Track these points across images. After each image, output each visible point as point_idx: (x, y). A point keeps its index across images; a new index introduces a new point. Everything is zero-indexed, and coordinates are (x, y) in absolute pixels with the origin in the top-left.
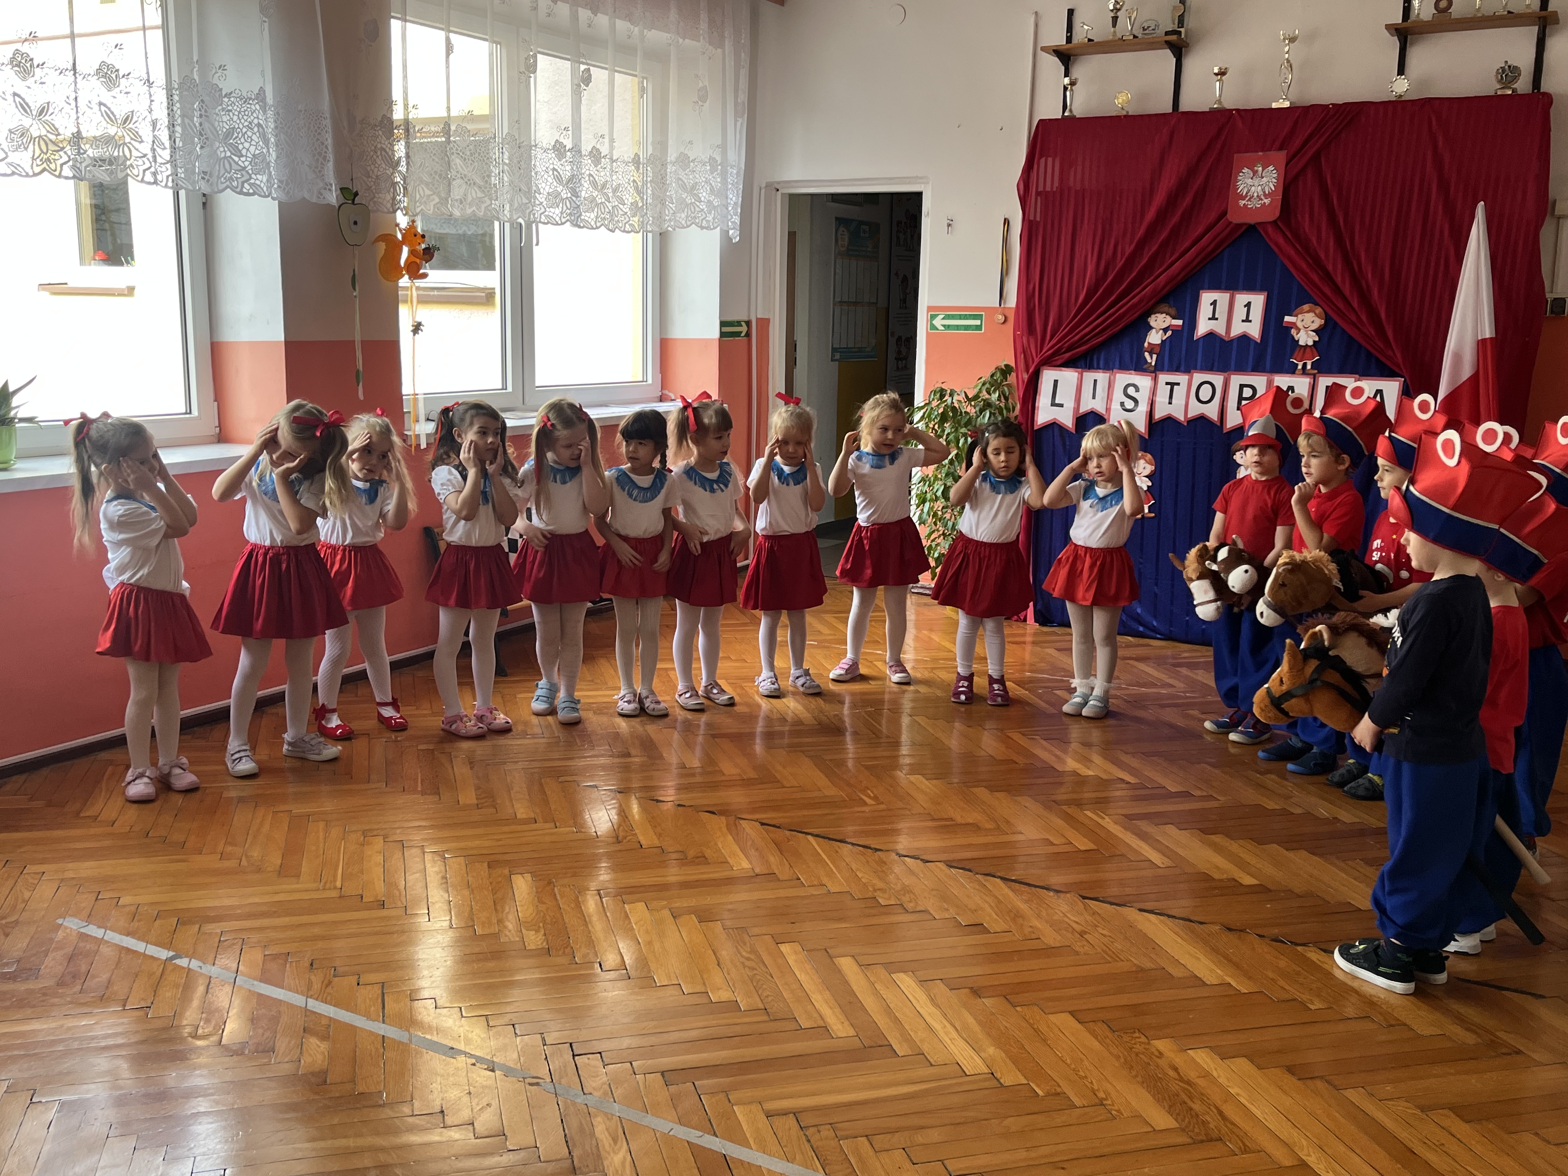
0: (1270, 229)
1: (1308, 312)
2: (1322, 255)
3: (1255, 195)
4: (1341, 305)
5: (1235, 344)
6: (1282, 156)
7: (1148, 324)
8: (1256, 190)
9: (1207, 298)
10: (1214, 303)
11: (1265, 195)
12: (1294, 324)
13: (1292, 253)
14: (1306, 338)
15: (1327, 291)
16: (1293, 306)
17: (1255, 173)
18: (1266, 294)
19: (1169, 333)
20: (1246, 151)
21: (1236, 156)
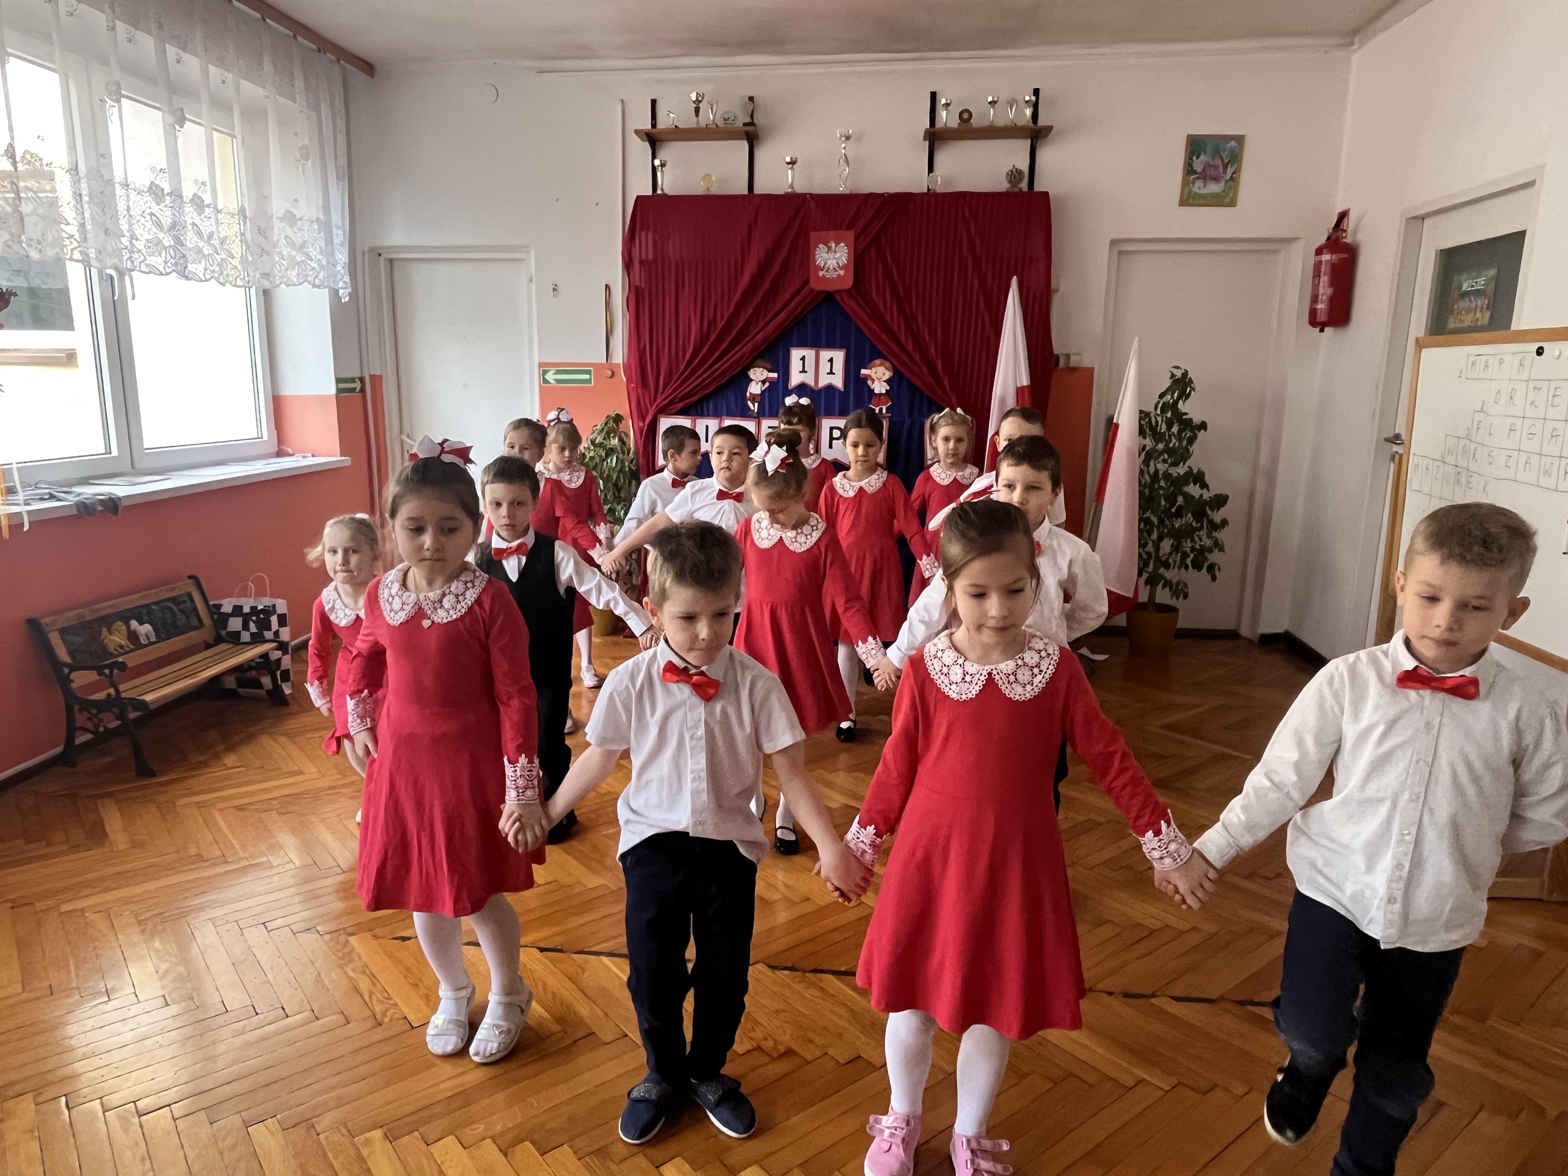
0: (845, 297)
1: (880, 365)
2: (888, 318)
3: (831, 267)
4: (906, 359)
5: (824, 394)
6: (850, 235)
7: (748, 376)
8: (831, 263)
9: (796, 354)
10: (803, 359)
11: (839, 267)
12: (868, 377)
13: (865, 316)
14: (880, 388)
15: (895, 348)
17: (829, 248)
18: (845, 350)
19: (767, 385)
20: (821, 229)
21: (812, 233)
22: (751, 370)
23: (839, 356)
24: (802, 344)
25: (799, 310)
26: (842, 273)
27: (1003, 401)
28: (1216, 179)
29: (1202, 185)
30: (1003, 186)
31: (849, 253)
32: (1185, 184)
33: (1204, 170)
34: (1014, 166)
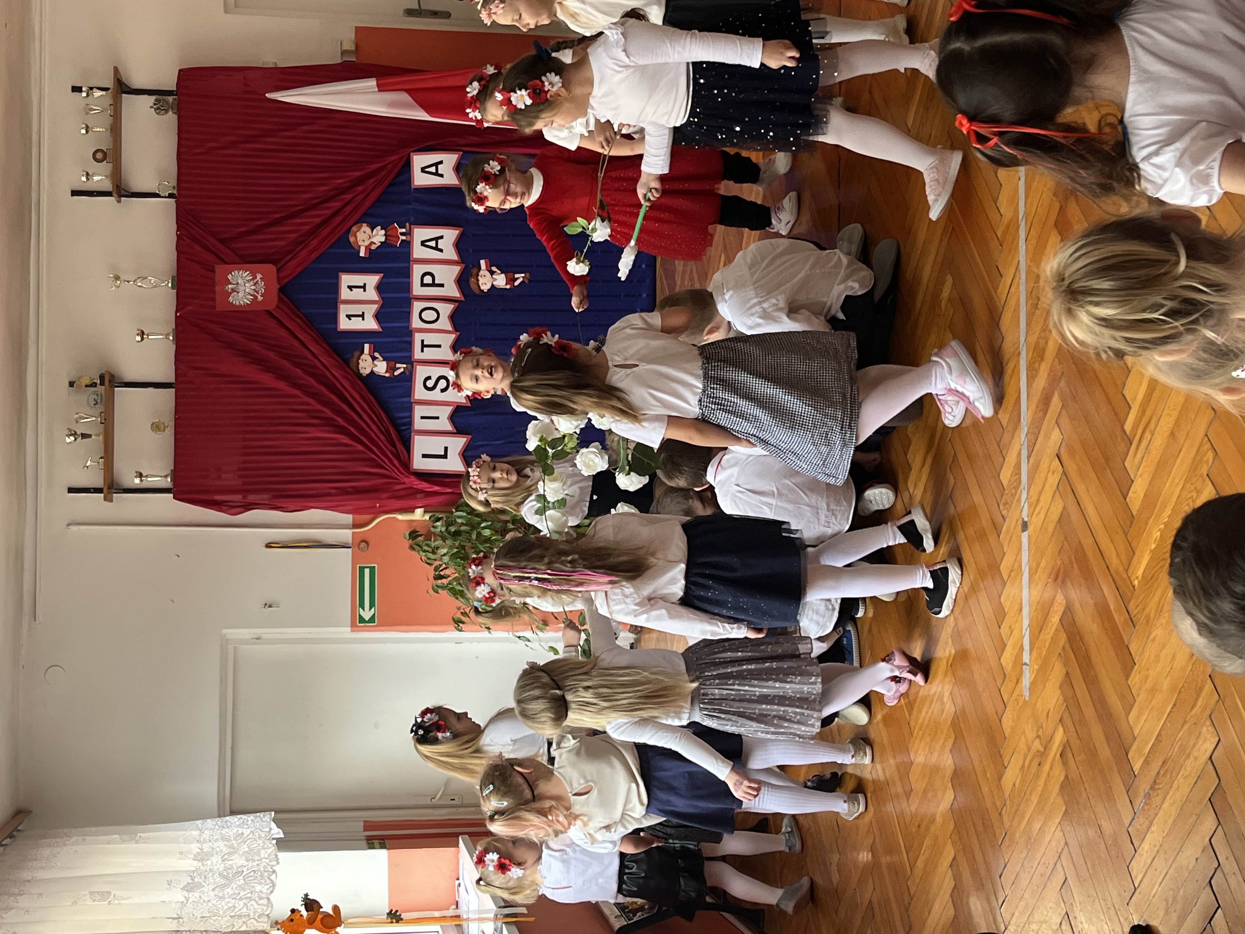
0: (284, 273)
1: (356, 237)
2: (306, 228)
3: (253, 287)
4: (349, 209)
5: (385, 295)
6: (219, 268)
7: (368, 375)
8: (249, 287)
9: (344, 324)
10: (349, 317)
11: (253, 279)
12: (368, 248)
13: (303, 254)
14: (379, 236)
15: (337, 220)
17: (233, 290)
18: (340, 273)
19: (377, 355)
20: (214, 300)
21: (218, 309)
22: (362, 371)
23: (346, 279)
24: (335, 318)
25: (298, 320)
26: (259, 276)
27: (393, 104)
30: (171, 118)
31: (239, 270)
34: (151, 107)
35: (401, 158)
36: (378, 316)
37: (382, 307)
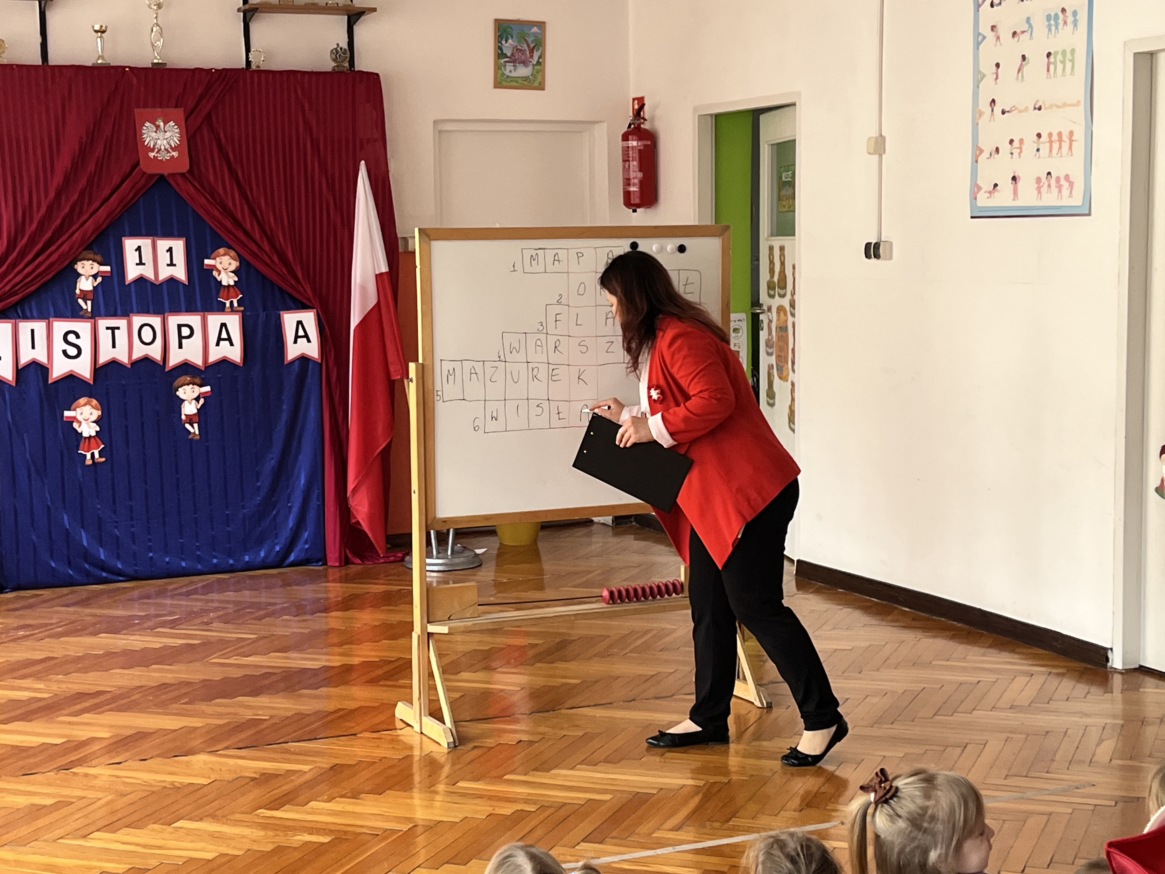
0: (180, 180)
2: (230, 203)
3: (163, 148)
5: (165, 287)
6: (180, 112)
7: (76, 270)
8: (162, 143)
9: (130, 244)
10: (138, 249)
11: (171, 147)
12: (214, 267)
13: (203, 201)
14: (227, 279)
15: (240, 235)
16: (209, 249)
17: (158, 127)
18: (184, 239)
19: (99, 279)
20: (145, 106)
21: (136, 111)
22: (79, 263)
23: (179, 245)
24: (136, 234)
25: (131, 195)
26: (175, 154)
27: (363, 289)
28: (525, 63)
29: (512, 68)
30: (329, 65)
31: (180, 133)
32: (498, 67)
33: (512, 54)
34: (338, 45)
35: (309, 300)
36: (141, 280)
37: (152, 284)
